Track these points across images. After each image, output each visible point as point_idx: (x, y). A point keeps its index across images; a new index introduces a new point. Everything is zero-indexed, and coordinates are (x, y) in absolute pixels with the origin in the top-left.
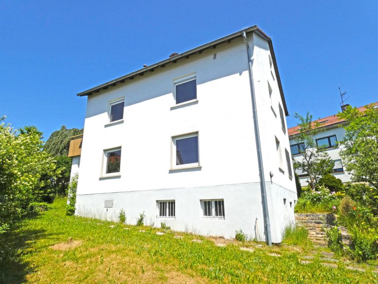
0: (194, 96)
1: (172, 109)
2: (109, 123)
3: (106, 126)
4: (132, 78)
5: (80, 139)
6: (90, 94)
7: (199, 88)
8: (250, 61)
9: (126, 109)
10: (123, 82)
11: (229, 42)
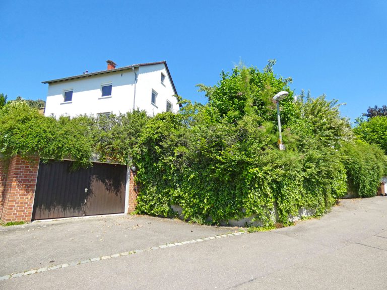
0: (110, 94)
1: (99, 99)
2: (63, 102)
3: (61, 104)
4: (78, 78)
5: (43, 110)
6: (50, 83)
7: (113, 88)
8: (136, 80)
9: (74, 94)
10: (72, 79)
11: (129, 69)
